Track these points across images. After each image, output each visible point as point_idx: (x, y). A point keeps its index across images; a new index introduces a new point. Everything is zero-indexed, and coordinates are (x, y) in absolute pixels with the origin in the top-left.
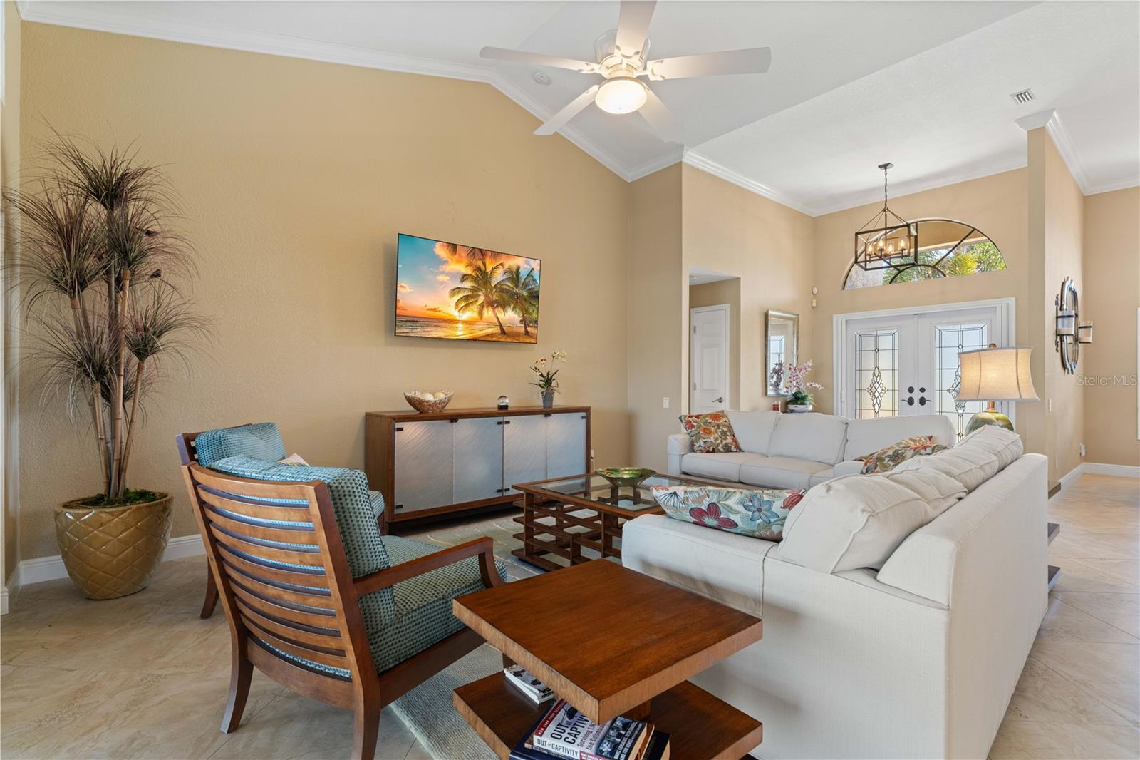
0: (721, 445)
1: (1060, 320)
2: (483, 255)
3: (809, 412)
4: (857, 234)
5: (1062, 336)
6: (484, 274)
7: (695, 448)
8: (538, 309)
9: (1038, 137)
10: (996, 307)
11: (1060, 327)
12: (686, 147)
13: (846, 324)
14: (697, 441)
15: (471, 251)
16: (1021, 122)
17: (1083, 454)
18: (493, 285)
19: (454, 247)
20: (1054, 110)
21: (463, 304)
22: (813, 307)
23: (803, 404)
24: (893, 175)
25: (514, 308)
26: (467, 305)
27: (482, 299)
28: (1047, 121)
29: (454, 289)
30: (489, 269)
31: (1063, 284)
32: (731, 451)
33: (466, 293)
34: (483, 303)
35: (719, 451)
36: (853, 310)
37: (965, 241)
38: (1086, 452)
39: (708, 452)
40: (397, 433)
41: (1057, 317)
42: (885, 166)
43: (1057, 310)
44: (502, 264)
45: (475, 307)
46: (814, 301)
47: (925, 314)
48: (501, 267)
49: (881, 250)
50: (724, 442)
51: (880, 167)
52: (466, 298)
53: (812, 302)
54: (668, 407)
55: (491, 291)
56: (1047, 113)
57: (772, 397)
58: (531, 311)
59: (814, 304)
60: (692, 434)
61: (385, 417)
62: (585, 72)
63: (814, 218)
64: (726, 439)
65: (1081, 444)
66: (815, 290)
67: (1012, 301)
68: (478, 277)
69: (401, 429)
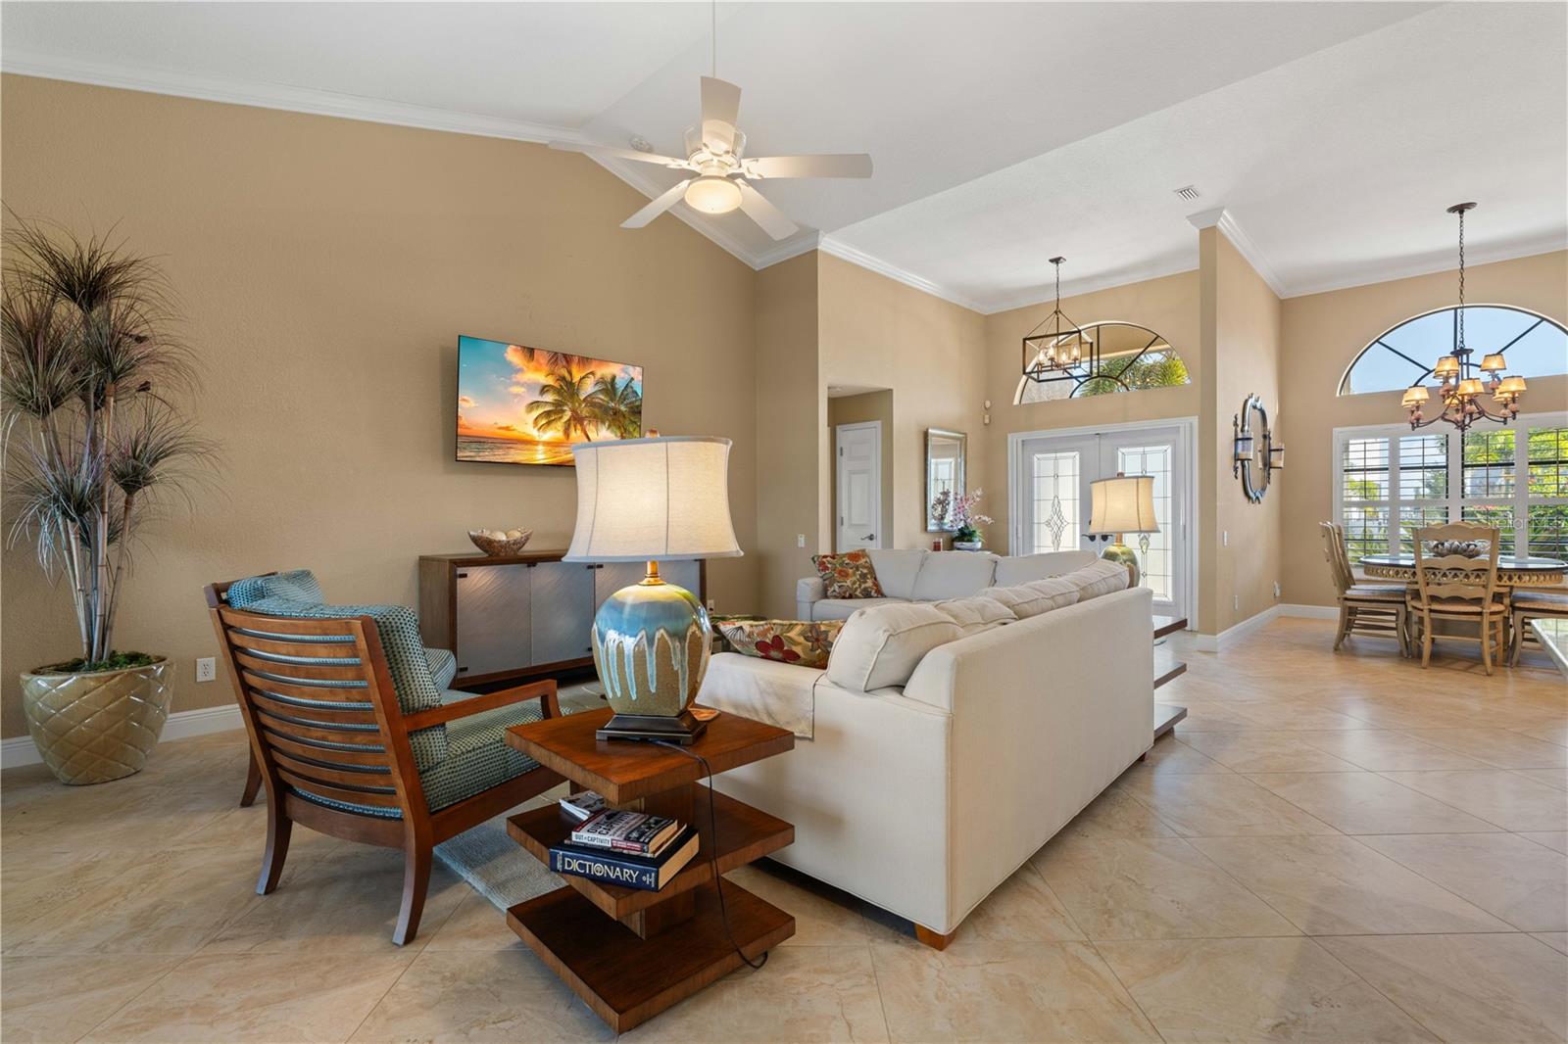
0: (859, 590)
1: (1240, 442)
2: (567, 362)
3: (978, 550)
4: (1025, 340)
5: (1243, 461)
6: (570, 384)
7: (829, 593)
8: (640, 426)
9: (1210, 236)
10: (1179, 427)
11: (1239, 450)
12: (821, 232)
13: (1023, 445)
14: (831, 585)
15: (553, 357)
16: (1192, 218)
17: (1278, 594)
18: (582, 398)
19: (530, 352)
20: (1223, 208)
21: (544, 422)
22: (986, 424)
23: (970, 541)
24: (1066, 271)
25: (609, 426)
26: (549, 423)
27: (568, 415)
28: (1218, 219)
29: (532, 403)
30: (576, 379)
31: (1246, 402)
32: (872, 597)
33: (548, 408)
34: (569, 420)
35: (857, 597)
36: (1030, 428)
37: (1150, 349)
38: (1281, 592)
39: (844, 598)
40: (459, 580)
41: (1237, 440)
42: (1057, 261)
43: (1236, 431)
44: (592, 373)
45: (560, 425)
46: (987, 416)
47: (1107, 434)
48: (591, 376)
49: (1052, 359)
50: (863, 586)
51: (1051, 261)
52: (548, 414)
53: (984, 419)
54: (803, 546)
55: (580, 404)
56: (1217, 211)
57: (932, 532)
58: (631, 430)
59: (987, 421)
60: (825, 577)
61: (443, 561)
62: (672, 167)
63: (987, 317)
64: (865, 582)
65: (1275, 583)
66: (988, 404)
67: (1195, 420)
68: (562, 388)
69: (465, 576)
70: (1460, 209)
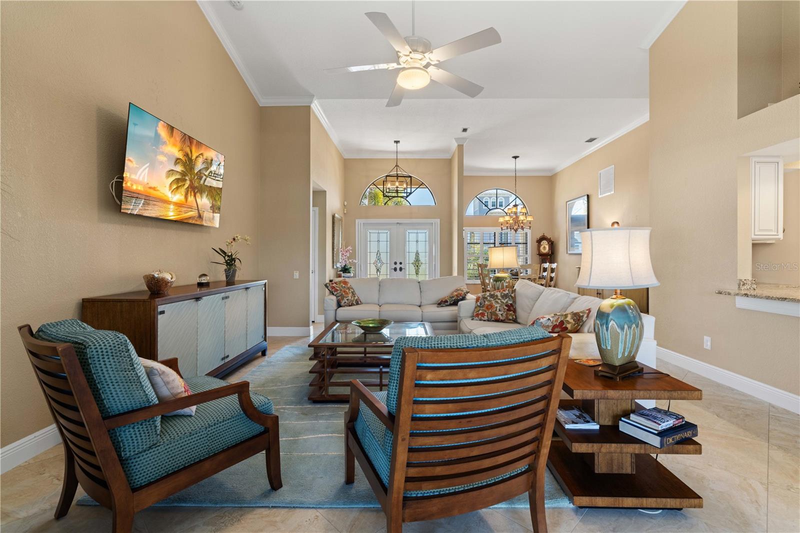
2: (190, 143)
3: (351, 277)
6: (190, 160)
7: (342, 304)
8: (221, 197)
10: (432, 222)
12: (315, 97)
13: (363, 225)
14: (343, 299)
15: (183, 137)
16: (457, 139)
18: (196, 172)
19: (171, 129)
21: (175, 187)
22: (344, 213)
23: (349, 272)
24: (401, 147)
25: (207, 195)
26: (177, 188)
27: (188, 183)
28: (466, 142)
29: (170, 171)
30: (194, 158)
32: (359, 304)
33: (178, 176)
34: (188, 188)
35: (354, 305)
36: (367, 218)
39: (350, 306)
40: (160, 317)
42: (397, 142)
44: (202, 154)
45: (183, 190)
46: (345, 210)
47: (403, 223)
48: (201, 156)
51: (395, 141)
52: (177, 180)
53: (344, 211)
54: (298, 278)
55: (194, 177)
56: (468, 139)
58: (217, 199)
59: (345, 212)
60: (338, 295)
63: (345, 159)
66: (346, 203)
67: (438, 221)
68: (186, 162)
69: (163, 312)
70: (515, 157)
